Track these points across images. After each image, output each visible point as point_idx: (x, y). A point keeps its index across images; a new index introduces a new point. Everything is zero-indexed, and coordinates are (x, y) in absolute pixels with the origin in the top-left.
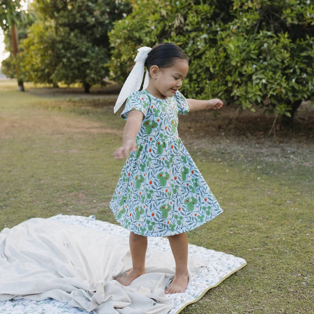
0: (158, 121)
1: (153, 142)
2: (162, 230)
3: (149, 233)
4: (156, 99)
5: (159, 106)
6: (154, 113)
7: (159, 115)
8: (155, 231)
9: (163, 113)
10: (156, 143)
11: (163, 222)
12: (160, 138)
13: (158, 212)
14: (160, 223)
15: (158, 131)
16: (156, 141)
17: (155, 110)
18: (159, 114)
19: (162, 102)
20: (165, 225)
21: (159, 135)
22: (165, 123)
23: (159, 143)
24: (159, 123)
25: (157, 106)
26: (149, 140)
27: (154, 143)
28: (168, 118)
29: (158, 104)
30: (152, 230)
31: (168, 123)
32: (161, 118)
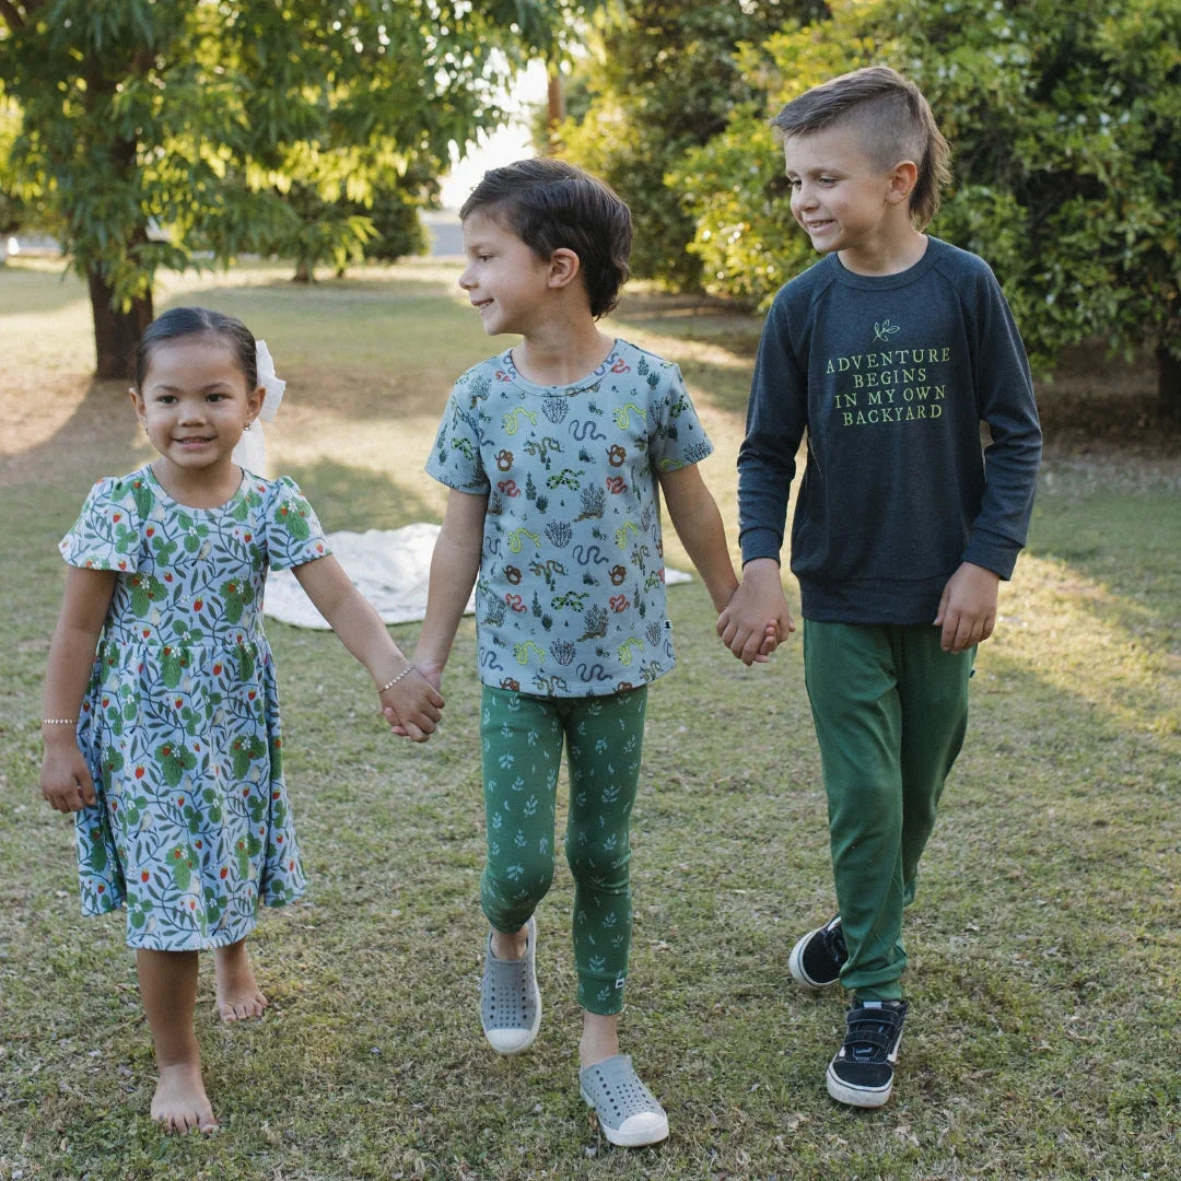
0: (169, 578)
1: (152, 643)
2: (172, 928)
3: (134, 935)
4: (173, 505)
5: (175, 531)
6: (155, 553)
7: (172, 562)
8: (152, 928)
9: (187, 554)
10: (158, 648)
11: (176, 903)
12: (174, 636)
13: (160, 869)
14: (166, 904)
15: (168, 613)
16: (160, 643)
17: (158, 543)
18: (172, 557)
19: (192, 516)
20: (183, 914)
21: (170, 625)
22: (196, 588)
23: (167, 652)
24: (171, 587)
25: (169, 530)
26: (141, 636)
27: (154, 650)
28: (208, 573)
29: (175, 523)
30: (144, 928)
31: (206, 590)
32: (177, 571)
